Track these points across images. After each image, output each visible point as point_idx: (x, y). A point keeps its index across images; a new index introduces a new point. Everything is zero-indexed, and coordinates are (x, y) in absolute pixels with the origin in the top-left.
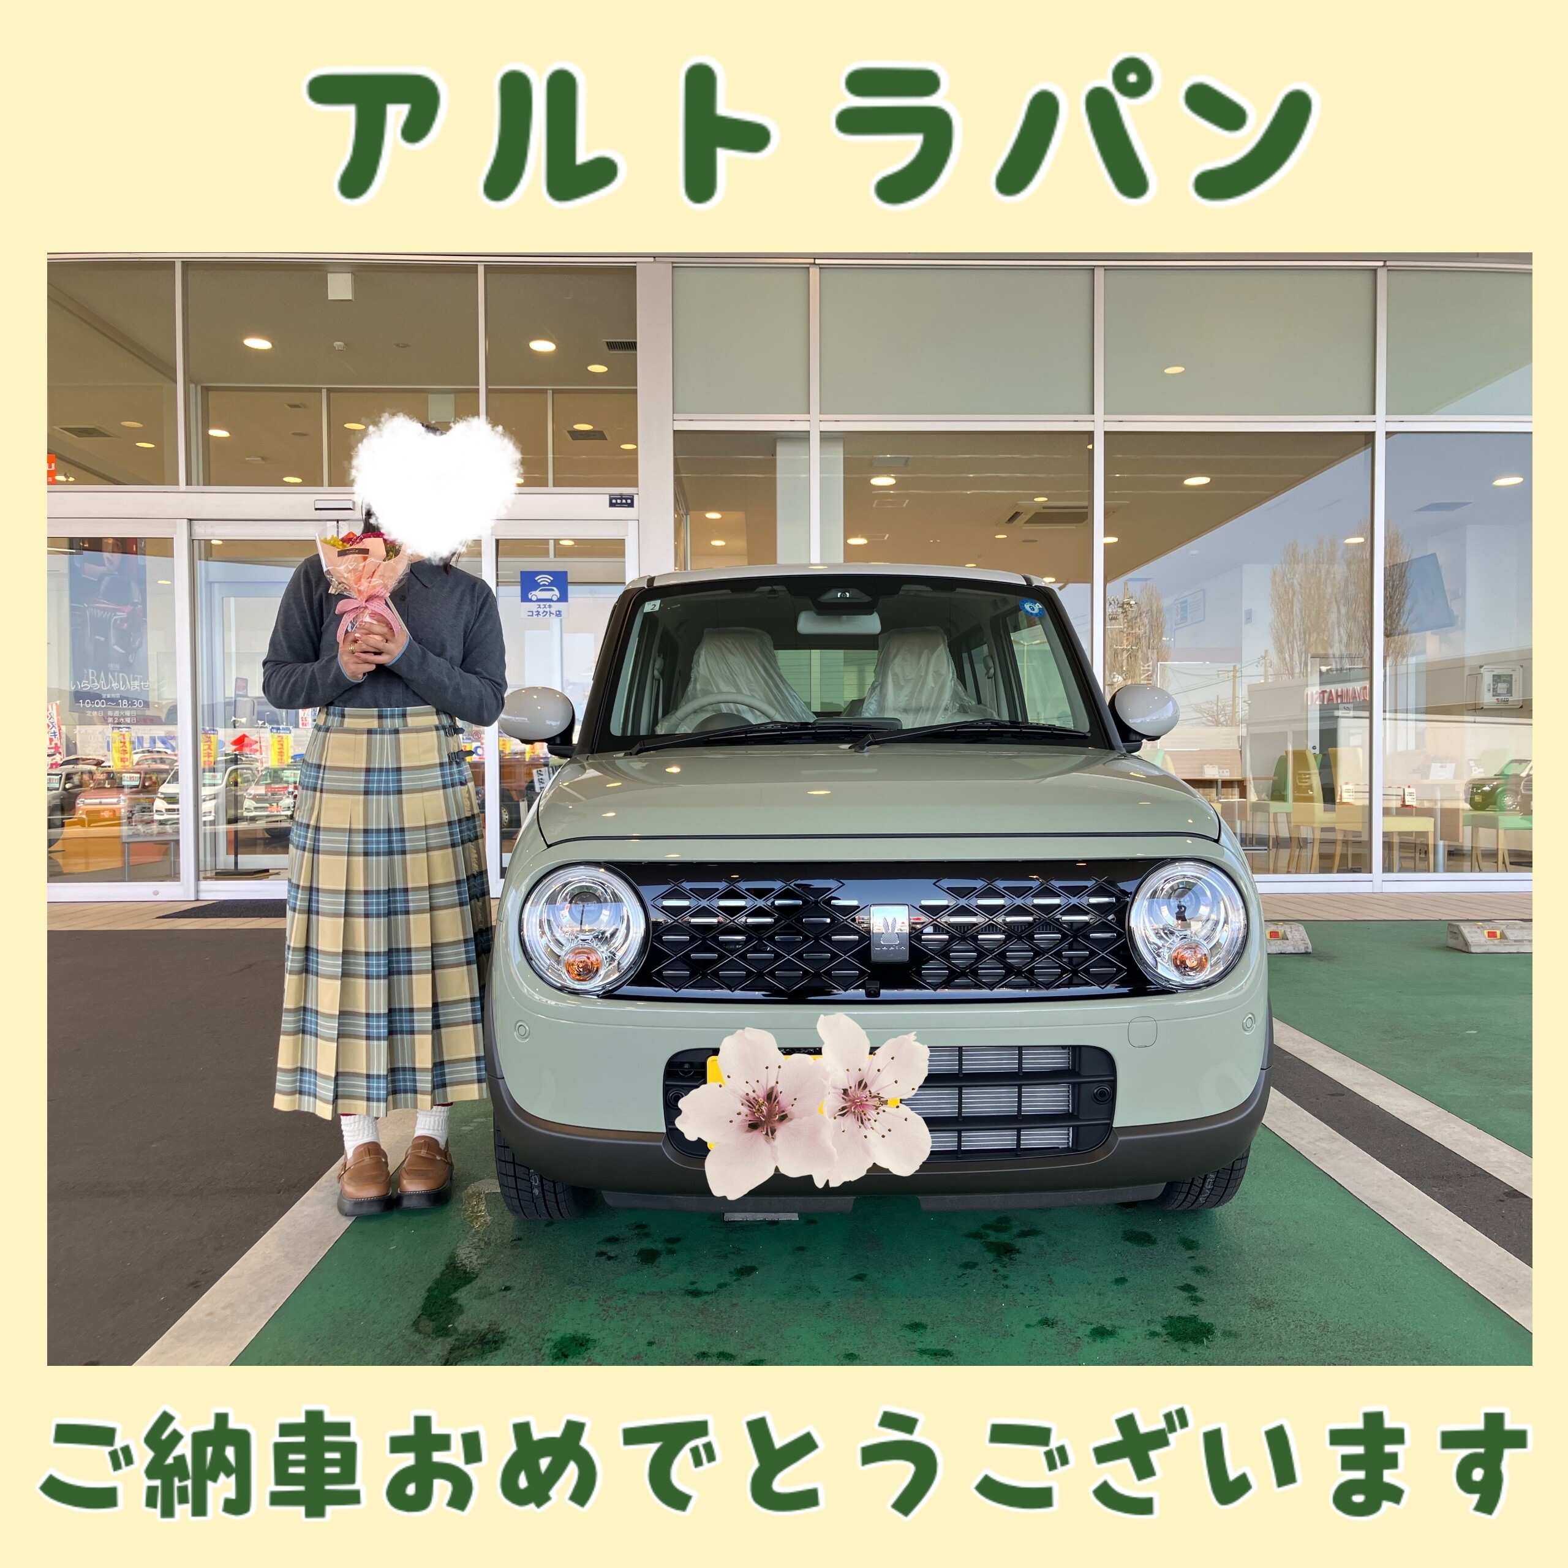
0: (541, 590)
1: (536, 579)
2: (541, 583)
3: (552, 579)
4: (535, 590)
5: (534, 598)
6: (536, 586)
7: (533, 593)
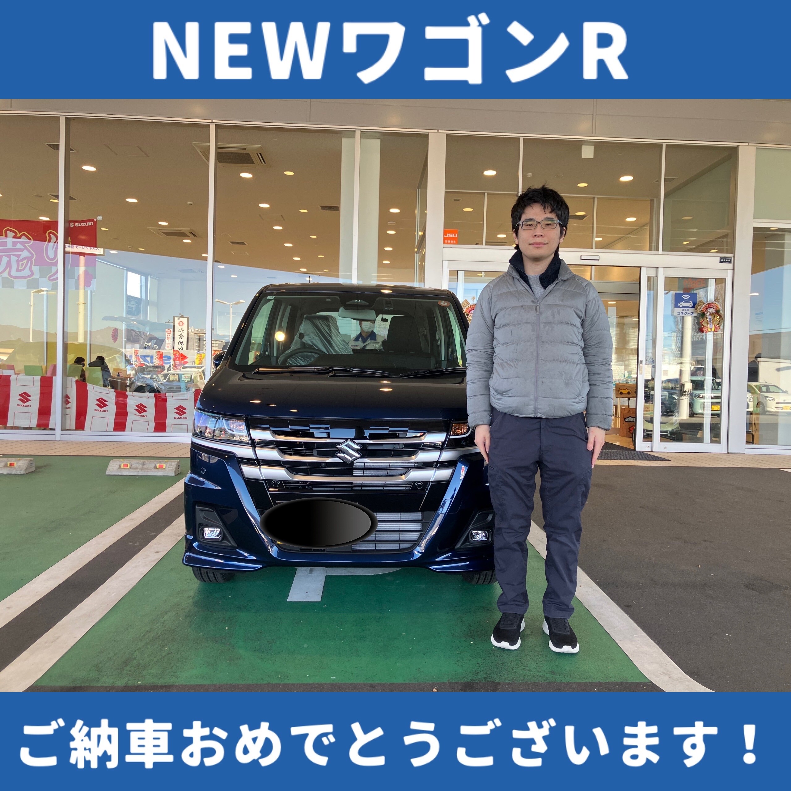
1: (682, 296)
2: (684, 299)
3: (690, 297)
4: (682, 302)
5: (681, 306)
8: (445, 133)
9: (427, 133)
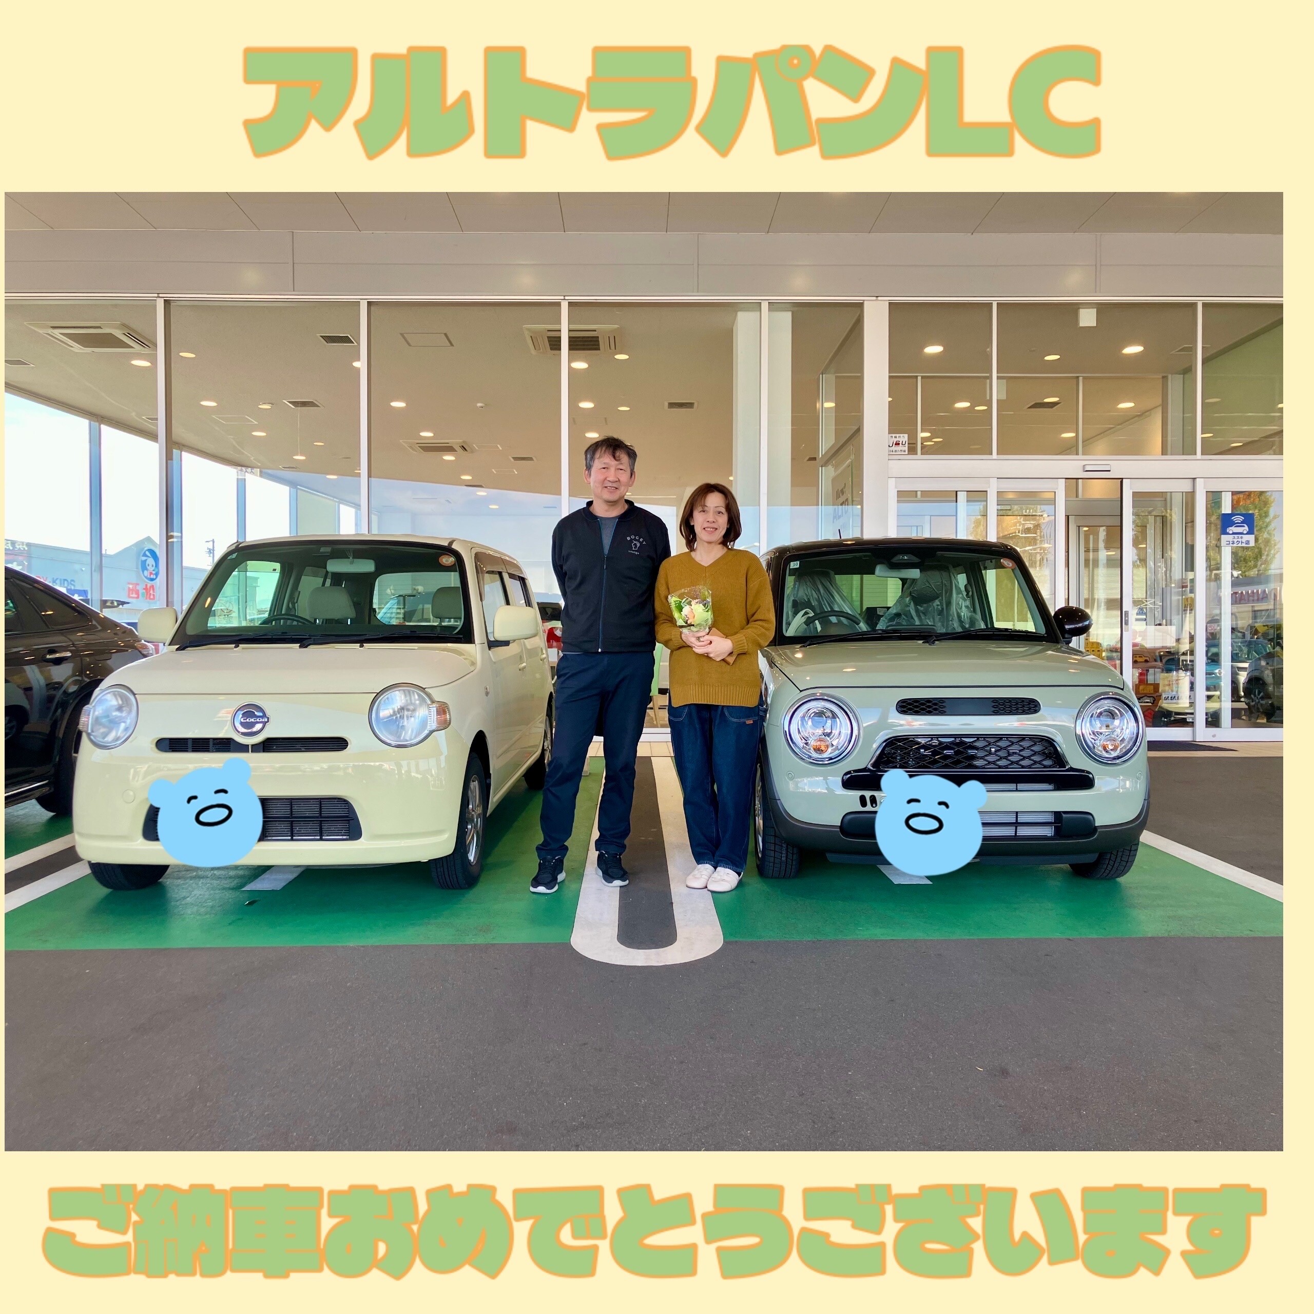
0: (1236, 527)
1: (1233, 518)
2: (1236, 522)
3: (1243, 518)
4: (1231, 526)
5: (1231, 532)
6: (1232, 524)
7: (1230, 528)
8: (886, 300)
9: (862, 302)
